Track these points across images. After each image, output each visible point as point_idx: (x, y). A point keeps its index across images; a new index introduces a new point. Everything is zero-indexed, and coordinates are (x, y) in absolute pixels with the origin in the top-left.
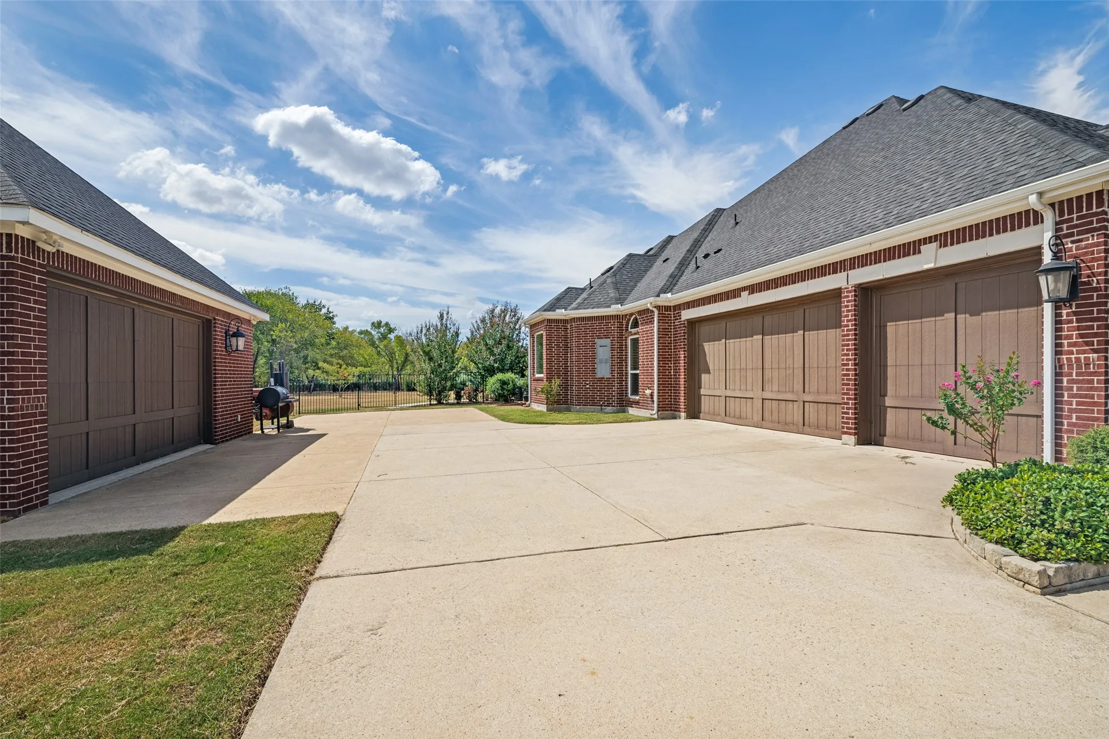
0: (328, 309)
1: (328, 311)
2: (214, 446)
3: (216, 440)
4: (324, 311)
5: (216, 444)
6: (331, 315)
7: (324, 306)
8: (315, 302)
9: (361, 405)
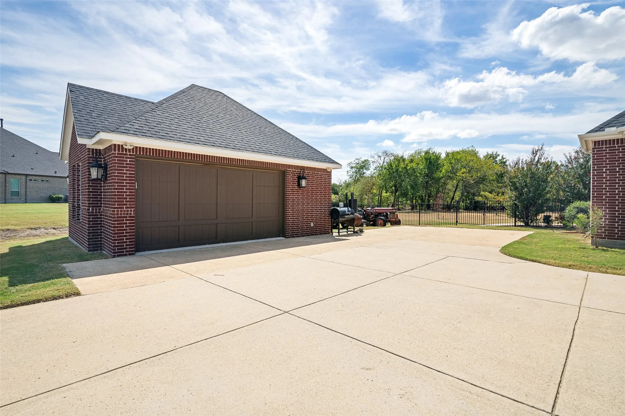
0: (502, 156)
1: (502, 158)
2: (285, 238)
3: (286, 235)
4: (499, 158)
5: (287, 238)
6: (505, 160)
7: (499, 155)
8: (493, 153)
9: (459, 222)
